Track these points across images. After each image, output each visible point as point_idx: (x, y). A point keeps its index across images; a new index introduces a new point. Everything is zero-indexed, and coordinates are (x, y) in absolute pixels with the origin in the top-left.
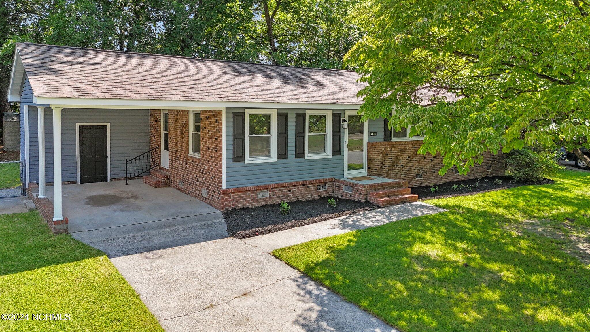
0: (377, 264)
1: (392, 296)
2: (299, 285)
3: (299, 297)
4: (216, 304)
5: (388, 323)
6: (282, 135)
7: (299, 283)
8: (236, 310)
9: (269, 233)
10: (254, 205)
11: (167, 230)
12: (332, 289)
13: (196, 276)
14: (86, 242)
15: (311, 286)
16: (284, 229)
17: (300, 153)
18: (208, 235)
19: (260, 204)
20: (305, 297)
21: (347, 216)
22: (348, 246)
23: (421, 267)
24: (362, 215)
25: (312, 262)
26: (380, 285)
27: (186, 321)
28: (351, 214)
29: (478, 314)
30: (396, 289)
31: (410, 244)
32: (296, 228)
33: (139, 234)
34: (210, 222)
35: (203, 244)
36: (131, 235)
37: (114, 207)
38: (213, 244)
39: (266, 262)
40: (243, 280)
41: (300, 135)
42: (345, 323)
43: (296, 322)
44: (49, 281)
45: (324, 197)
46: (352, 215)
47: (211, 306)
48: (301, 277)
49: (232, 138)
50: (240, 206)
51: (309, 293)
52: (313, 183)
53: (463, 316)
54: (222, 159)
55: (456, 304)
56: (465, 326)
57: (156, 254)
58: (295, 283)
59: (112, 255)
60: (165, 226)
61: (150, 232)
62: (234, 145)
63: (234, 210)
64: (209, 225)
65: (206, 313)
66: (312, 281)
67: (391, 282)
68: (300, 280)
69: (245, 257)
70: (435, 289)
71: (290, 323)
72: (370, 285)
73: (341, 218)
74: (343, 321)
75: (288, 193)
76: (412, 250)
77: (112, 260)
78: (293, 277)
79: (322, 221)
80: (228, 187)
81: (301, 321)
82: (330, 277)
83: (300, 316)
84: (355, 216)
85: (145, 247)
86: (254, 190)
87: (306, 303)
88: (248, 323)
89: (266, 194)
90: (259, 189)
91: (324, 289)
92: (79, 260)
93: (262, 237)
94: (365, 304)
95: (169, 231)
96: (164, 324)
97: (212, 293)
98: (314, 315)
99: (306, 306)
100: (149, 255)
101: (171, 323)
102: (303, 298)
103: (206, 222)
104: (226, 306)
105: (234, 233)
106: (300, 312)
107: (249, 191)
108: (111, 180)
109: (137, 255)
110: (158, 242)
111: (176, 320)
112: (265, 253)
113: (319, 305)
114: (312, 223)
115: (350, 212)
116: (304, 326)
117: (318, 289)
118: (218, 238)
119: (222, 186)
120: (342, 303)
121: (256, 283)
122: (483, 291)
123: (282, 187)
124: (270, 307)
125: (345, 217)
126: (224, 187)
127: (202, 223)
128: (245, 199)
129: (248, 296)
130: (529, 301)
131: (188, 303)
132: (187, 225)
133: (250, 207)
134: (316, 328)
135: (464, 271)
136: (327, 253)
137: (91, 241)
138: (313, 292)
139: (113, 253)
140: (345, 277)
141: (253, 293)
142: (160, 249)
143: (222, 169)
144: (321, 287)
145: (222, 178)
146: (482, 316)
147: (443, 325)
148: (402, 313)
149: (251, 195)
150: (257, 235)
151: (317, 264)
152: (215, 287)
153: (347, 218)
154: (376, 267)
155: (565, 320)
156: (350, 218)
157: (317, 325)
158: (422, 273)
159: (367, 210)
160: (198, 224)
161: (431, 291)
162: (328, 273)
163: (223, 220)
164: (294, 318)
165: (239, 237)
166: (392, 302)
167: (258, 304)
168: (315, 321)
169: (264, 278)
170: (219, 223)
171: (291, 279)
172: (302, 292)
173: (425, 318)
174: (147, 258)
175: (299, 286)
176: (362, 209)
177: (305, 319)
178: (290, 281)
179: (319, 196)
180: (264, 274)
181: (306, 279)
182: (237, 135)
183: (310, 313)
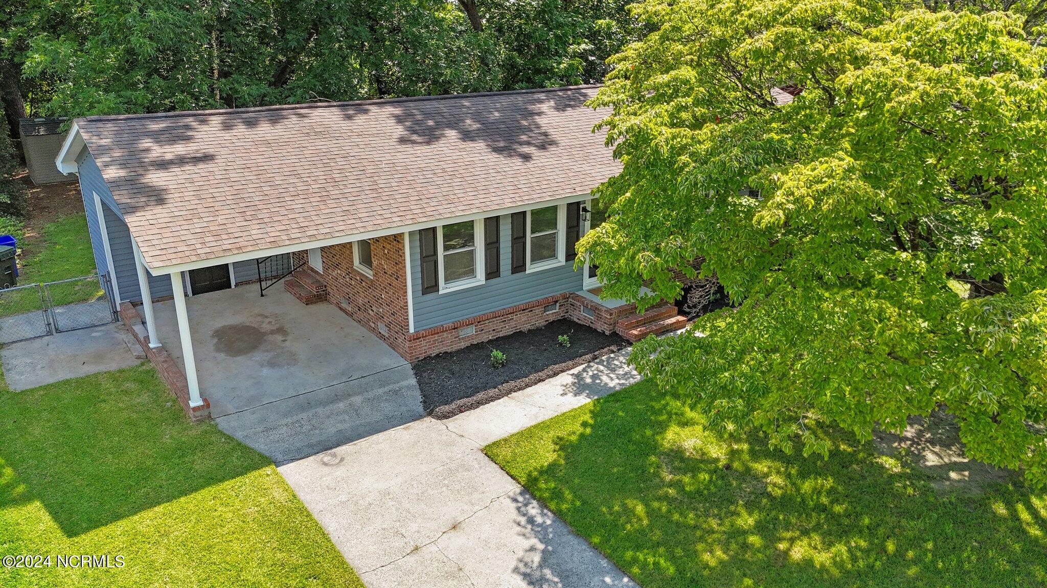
0: (615, 470)
1: (628, 526)
2: (520, 507)
3: (519, 529)
4: (422, 545)
5: (622, 568)
6: (492, 245)
7: (520, 505)
8: (445, 553)
9: (478, 407)
10: (455, 348)
11: (341, 405)
12: (559, 515)
13: (391, 496)
14: (239, 435)
15: (534, 509)
16: (498, 397)
17: (518, 267)
18: (396, 413)
19: (463, 345)
20: (526, 528)
21: (584, 366)
22: (582, 435)
23: (671, 473)
24: (605, 363)
25: (535, 469)
26: (616, 508)
27: (391, 573)
28: (590, 362)
29: (724, 553)
30: (634, 515)
31: (662, 427)
32: (514, 394)
33: (304, 415)
34: (396, 387)
35: (392, 432)
36: (295, 418)
37: (258, 356)
38: (405, 432)
39: (477, 466)
40: (450, 503)
41: (518, 240)
42: (571, 570)
43: (516, 570)
44: (216, 514)
45: (554, 321)
46: (592, 364)
47: (416, 549)
48: (521, 494)
49: (419, 263)
50: (434, 352)
51: (531, 521)
52: (538, 304)
53: (706, 557)
54: (406, 292)
55: (701, 539)
56: (706, 573)
57: (334, 455)
58: (514, 505)
59: (278, 460)
60: (336, 398)
61: (320, 410)
62: (422, 272)
63: (428, 359)
64: (396, 392)
65: (411, 559)
66: (534, 499)
67: (630, 503)
68: (520, 499)
69: (449, 458)
70: (681, 514)
71: (509, 571)
72: (604, 509)
73: (575, 371)
74: (569, 566)
75: (502, 325)
76: (663, 439)
77: (281, 469)
78: (511, 494)
79: (550, 377)
80: (418, 330)
81: (523, 569)
82: (557, 495)
83: (521, 561)
84: (596, 366)
85: (319, 443)
86: (454, 329)
87: (528, 538)
88: (461, 574)
89: (471, 331)
90: (460, 326)
91: (549, 513)
92: (242, 474)
93: (468, 416)
94: (596, 540)
95: (343, 407)
96: (365, 579)
97: (414, 527)
98: (537, 558)
99: (527, 544)
100: (325, 457)
101: (374, 577)
102: (523, 530)
103: (391, 387)
104: (433, 548)
105: (432, 411)
106: (520, 554)
107: (446, 331)
108: (236, 285)
109: (311, 458)
110: (333, 430)
111: (379, 573)
112: (475, 450)
113: (541, 542)
114: (536, 384)
115: (588, 357)
116: (525, 575)
117: (543, 515)
118: (411, 418)
119: (408, 329)
120: (570, 537)
121: (466, 507)
122: (738, 515)
123: (493, 318)
124: (485, 547)
125: (580, 368)
126: (412, 330)
127: (387, 389)
128: (442, 342)
129: (458, 529)
130: (788, 526)
131: (388, 544)
132: (366, 395)
133: (449, 351)
134: (539, 578)
135: (723, 478)
136: (555, 451)
137: (245, 434)
138: (535, 519)
139: (280, 457)
140: (575, 496)
141: (463, 525)
142: (338, 445)
143: (407, 306)
144: (545, 511)
145: (408, 319)
146: (728, 555)
147: (681, 572)
148: (638, 554)
149: (449, 335)
150: (461, 412)
151: (541, 472)
152: (417, 515)
153: (584, 370)
154: (613, 474)
155: (822, 558)
156: (589, 370)
157: (540, 574)
158: (670, 485)
159: (613, 352)
160: (381, 391)
161: (676, 517)
162: (555, 488)
163: (413, 381)
164: (513, 564)
165: (439, 418)
166: (628, 537)
167: (471, 544)
168: (538, 567)
169: (476, 496)
170: (409, 387)
171: (509, 497)
172: (523, 520)
173: (662, 561)
174: (325, 464)
175: (518, 509)
176: (606, 349)
177: (526, 564)
178: (509, 501)
179: (546, 321)
180: (476, 490)
181: (527, 496)
182: (427, 257)
183: (532, 553)
